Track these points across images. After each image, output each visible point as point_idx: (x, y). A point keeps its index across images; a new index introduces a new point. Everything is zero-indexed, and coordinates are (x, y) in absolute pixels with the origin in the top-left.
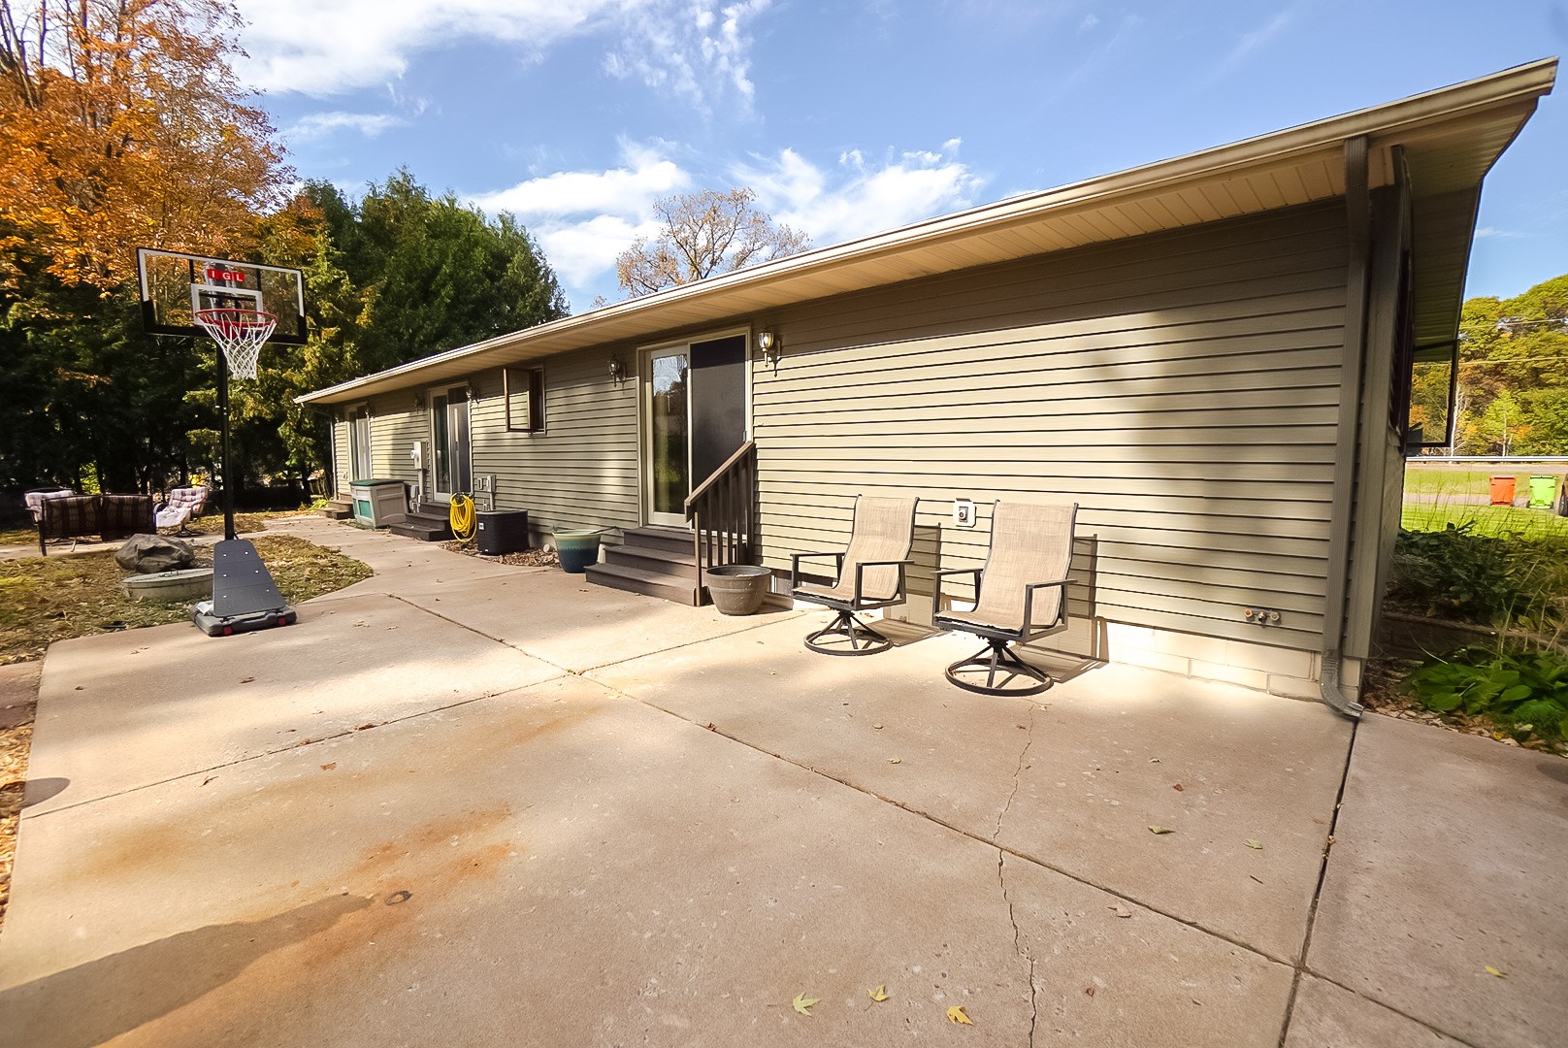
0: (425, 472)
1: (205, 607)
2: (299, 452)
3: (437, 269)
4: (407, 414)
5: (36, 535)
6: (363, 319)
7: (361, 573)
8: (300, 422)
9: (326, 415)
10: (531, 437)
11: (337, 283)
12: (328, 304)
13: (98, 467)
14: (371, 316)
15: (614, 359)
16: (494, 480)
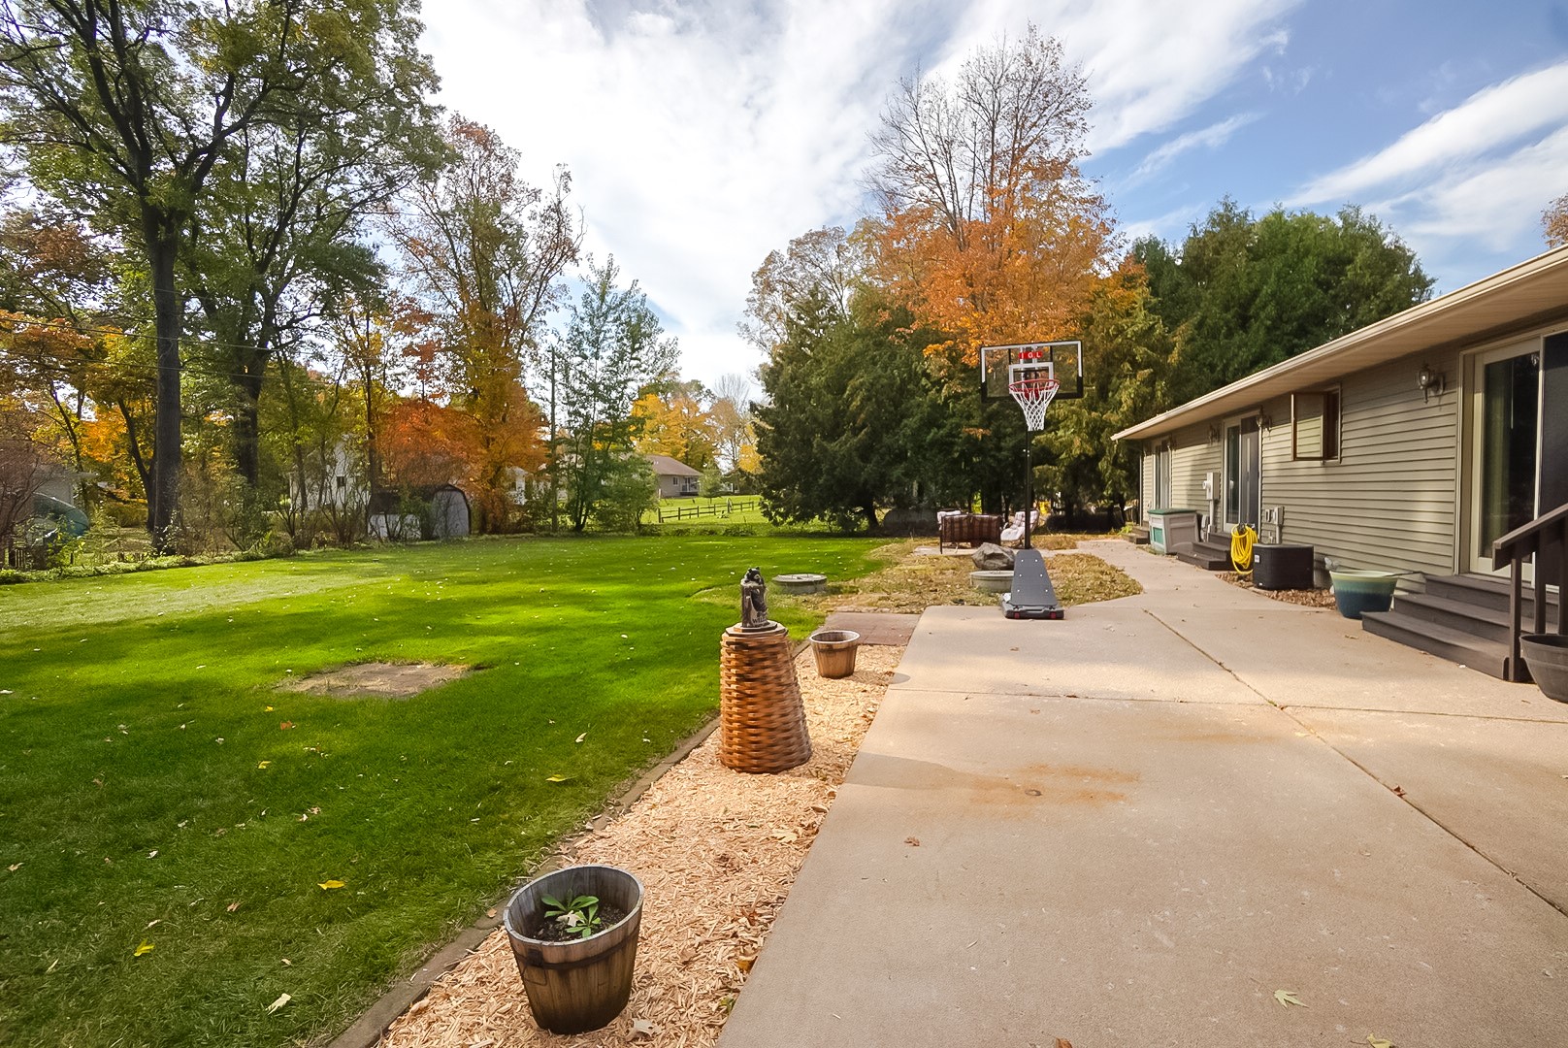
0: (1216, 502)
1: (1007, 597)
2: (1114, 483)
3: (1256, 293)
4: (1205, 446)
5: (938, 540)
6: (1174, 358)
7: (1132, 589)
8: (1116, 457)
9: (1137, 448)
10: (1324, 466)
11: (1152, 328)
12: (1142, 349)
13: (982, 496)
14: (1182, 353)
15: (1426, 369)
16: (1282, 512)
